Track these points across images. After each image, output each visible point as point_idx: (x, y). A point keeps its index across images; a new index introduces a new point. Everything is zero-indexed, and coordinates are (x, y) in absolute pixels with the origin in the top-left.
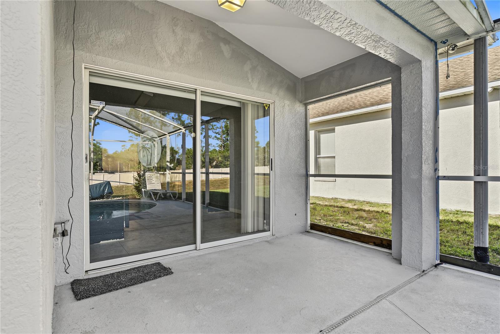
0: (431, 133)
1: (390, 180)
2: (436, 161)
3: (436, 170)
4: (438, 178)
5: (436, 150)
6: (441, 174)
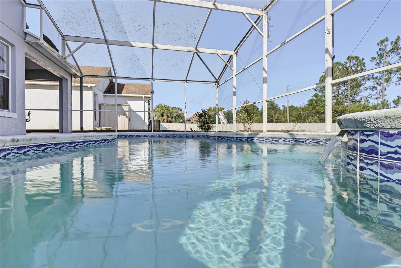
0: (70, 98)
1: (59, 111)
2: (72, 106)
3: (71, 108)
4: (72, 110)
5: (71, 103)
6: (73, 109)
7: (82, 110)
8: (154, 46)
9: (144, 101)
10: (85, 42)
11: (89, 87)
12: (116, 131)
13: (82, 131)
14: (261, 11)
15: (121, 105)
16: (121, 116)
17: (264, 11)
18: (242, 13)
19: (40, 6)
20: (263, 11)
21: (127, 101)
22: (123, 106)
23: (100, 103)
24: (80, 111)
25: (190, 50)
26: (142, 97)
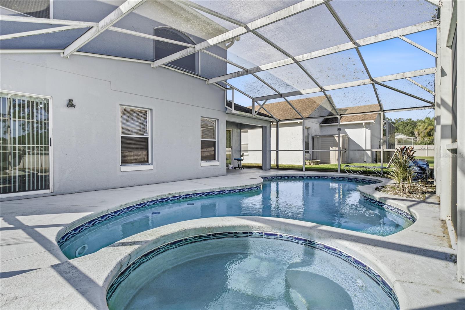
0: (269, 141)
1: (261, 152)
4: (271, 151)
7: (277, 151)
8: (322, 89)
9: (365, 128)
10: (266, 100)
11: (299, 123)
12: (304, 169)
13: (278, 168)
14: (432, 23)
15: (334, 137)
16: (333, 148)
17: (438, 21)
18: (397, 37)
19: (231, 88)
20: (435, 21)
21: (345, 130)
22: (335, 137)
23: (313, 135)
24: (276, 152)
25: (363, 83)
26: (362, 123)
